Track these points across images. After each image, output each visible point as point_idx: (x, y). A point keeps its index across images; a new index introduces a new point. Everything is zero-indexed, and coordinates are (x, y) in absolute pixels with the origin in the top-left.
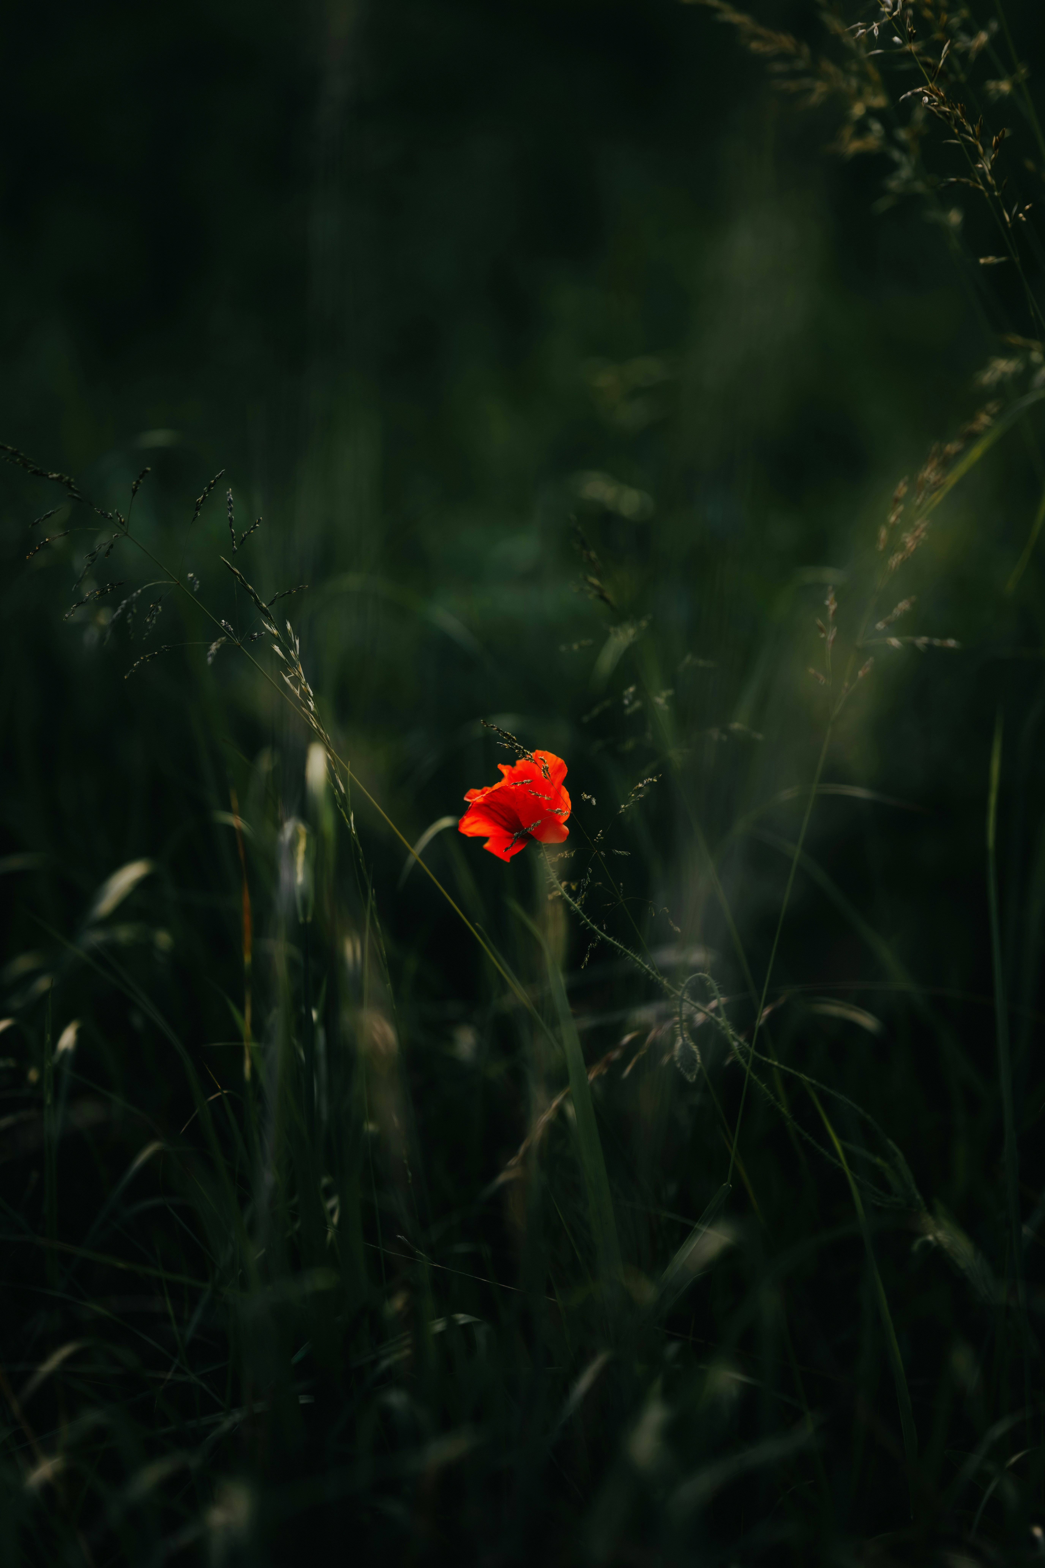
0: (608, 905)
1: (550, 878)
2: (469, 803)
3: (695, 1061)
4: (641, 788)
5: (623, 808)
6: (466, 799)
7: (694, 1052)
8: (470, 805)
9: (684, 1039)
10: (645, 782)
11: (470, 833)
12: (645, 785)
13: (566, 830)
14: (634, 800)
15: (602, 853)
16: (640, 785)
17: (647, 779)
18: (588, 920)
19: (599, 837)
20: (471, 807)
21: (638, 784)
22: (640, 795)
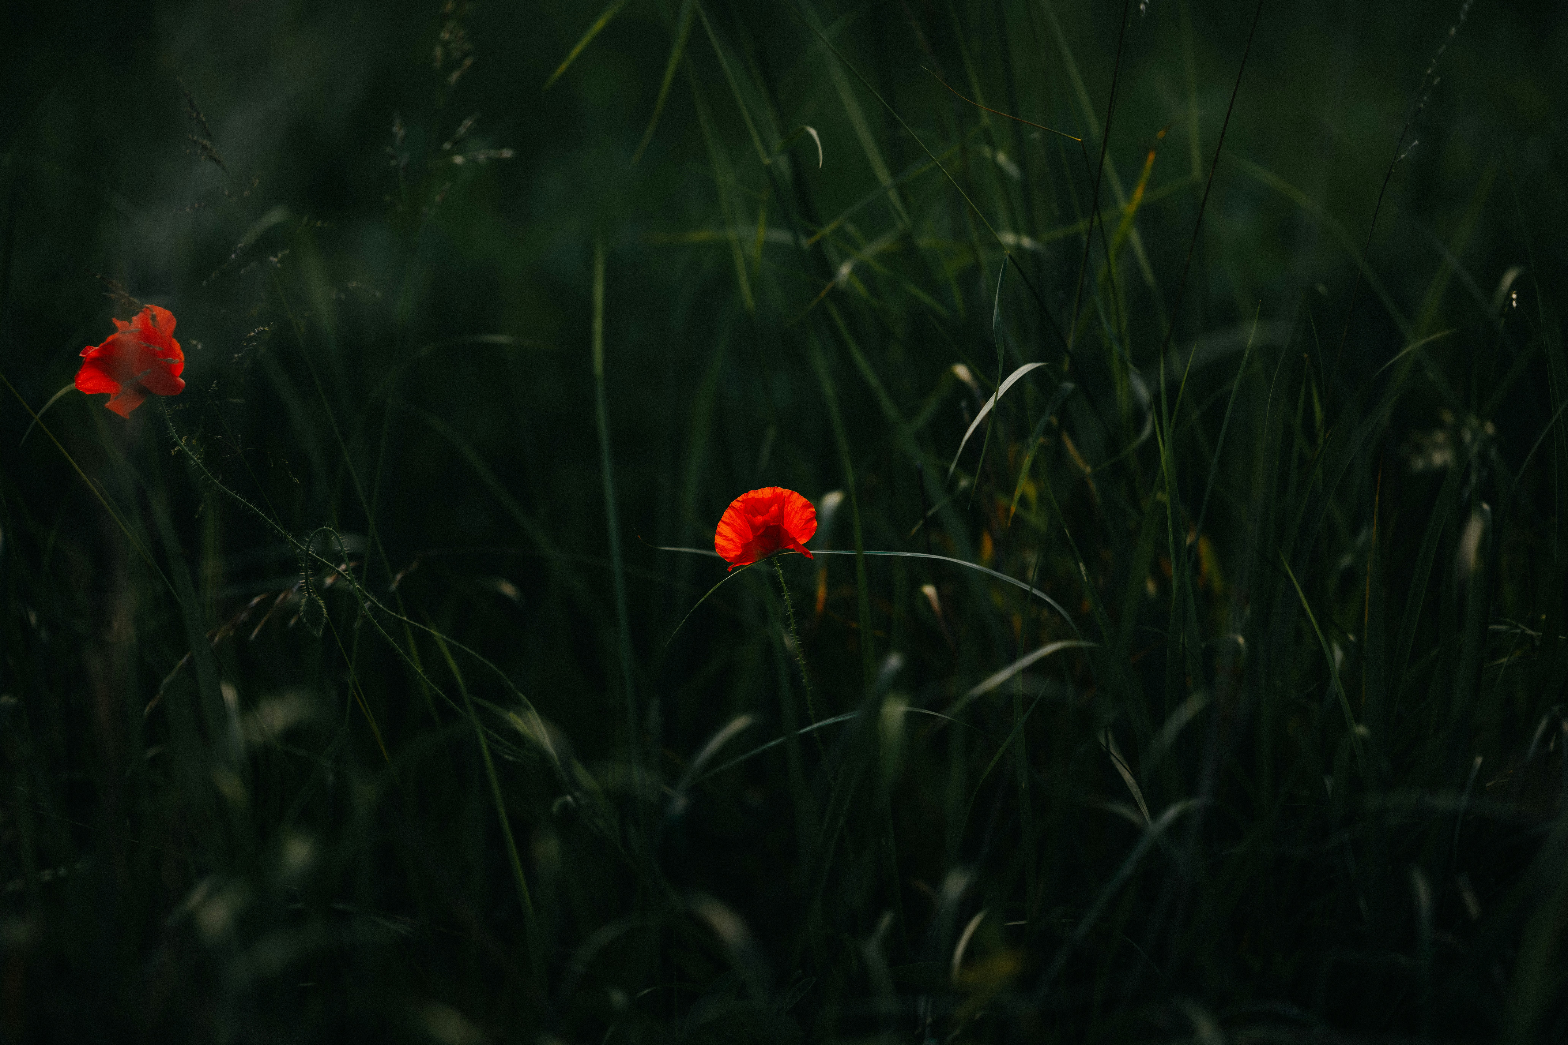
0: (226, 456)
1: (169, 432)
2: (83, 358)
3: (322, 615)
4: (252, 337)
5: (237, 358)
6: (81, 355)
7: (320, 606)
8: (84, 360)
9: (309, 593)
10: (256, 331)
11: (88, 390)
12: (257, 334)
13: (182, 383)
14: (246, 349)
15: (217, 402)
16: (252, 334)
17: (259, 328)
18: (209, 474)
19: (213, 387)
20: (85, 361)
21: (250, 333)
22: (252, 344)
